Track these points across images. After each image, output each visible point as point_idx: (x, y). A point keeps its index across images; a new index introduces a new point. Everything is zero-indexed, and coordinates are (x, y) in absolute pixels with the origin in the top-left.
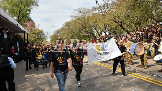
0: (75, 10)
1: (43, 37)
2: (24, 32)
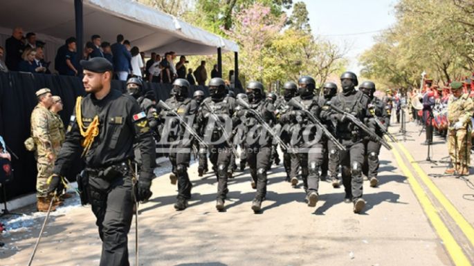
1: (328, 59)
2: (219, 50)
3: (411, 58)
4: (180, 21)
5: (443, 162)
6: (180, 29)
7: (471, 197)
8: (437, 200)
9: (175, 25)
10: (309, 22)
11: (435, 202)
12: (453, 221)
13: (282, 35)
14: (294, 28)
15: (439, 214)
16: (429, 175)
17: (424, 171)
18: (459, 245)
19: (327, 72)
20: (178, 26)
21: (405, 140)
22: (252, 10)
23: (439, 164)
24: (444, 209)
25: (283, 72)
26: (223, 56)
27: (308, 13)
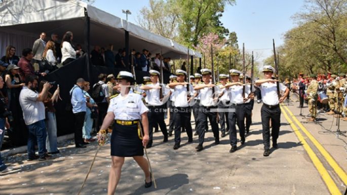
0: (307, 2)
2: (192, 57)
3: (293, 62)
4: (173, 42)
5: (308, 116)
6: (173, 47)
7: (322, 133)
8: (305, 134)
9: (171, 44)
10: (238, 43)
11: (304, 134)
12: (312, 143)
13: (223, 49)
14: (230, 46)
15: (305, 140)
16: (301, 122)
17: (298, 120)
18: (315, 153)
19: (247, 69)
20: (173, 45)
21: (289, 105)
22: (209, 37)
23: (307, 117)
24: (308, 138)
25: (224, 69)
26: (194, 60)
27: (236, 38)
